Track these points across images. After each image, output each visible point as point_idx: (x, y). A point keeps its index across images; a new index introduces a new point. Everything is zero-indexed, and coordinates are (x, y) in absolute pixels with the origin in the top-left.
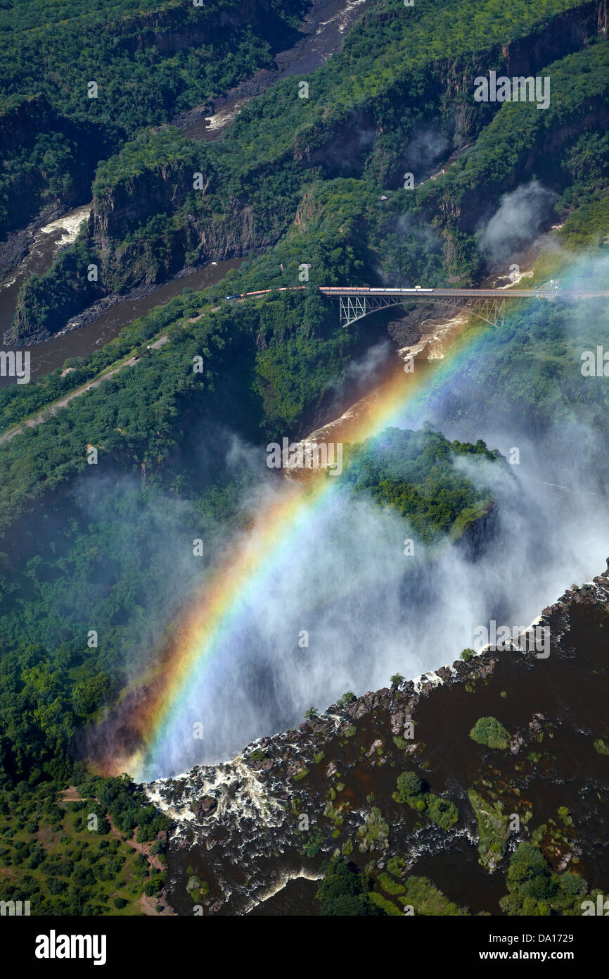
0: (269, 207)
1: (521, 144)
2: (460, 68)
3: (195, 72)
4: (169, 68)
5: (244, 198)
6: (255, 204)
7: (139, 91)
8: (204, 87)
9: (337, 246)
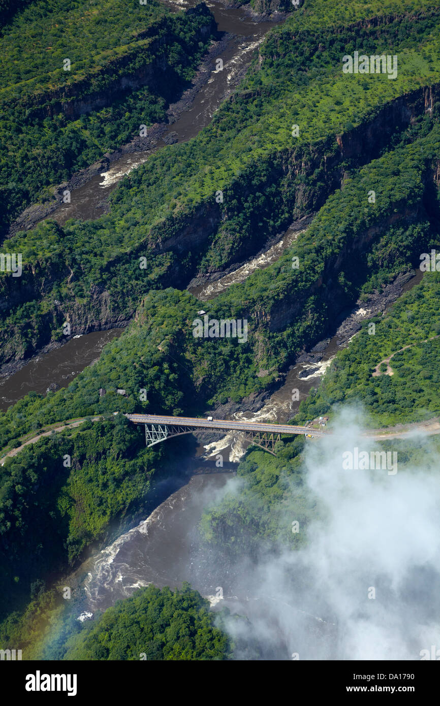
0: (125, 291)
1: (329, 251)
2: (299, 157)
3: (96, 132)
4: (73, 131)
5: (102, 285)
6: (112, 289)
7: (44, 156)
8: (102, 145)
9: (154, 365)
